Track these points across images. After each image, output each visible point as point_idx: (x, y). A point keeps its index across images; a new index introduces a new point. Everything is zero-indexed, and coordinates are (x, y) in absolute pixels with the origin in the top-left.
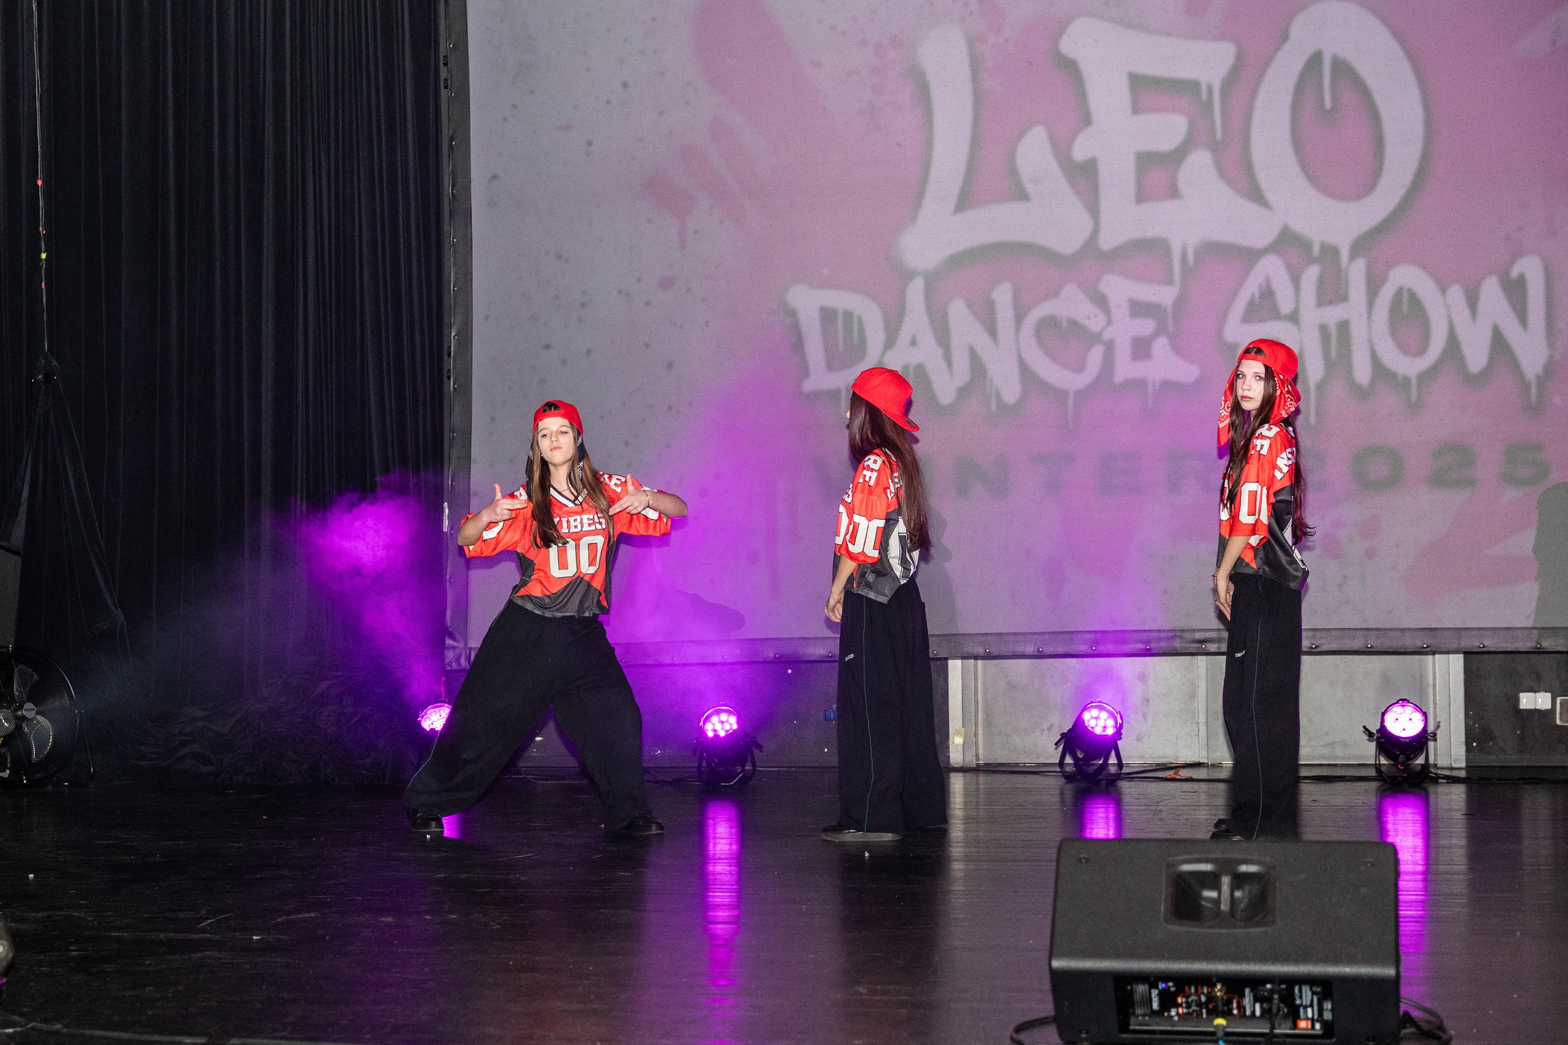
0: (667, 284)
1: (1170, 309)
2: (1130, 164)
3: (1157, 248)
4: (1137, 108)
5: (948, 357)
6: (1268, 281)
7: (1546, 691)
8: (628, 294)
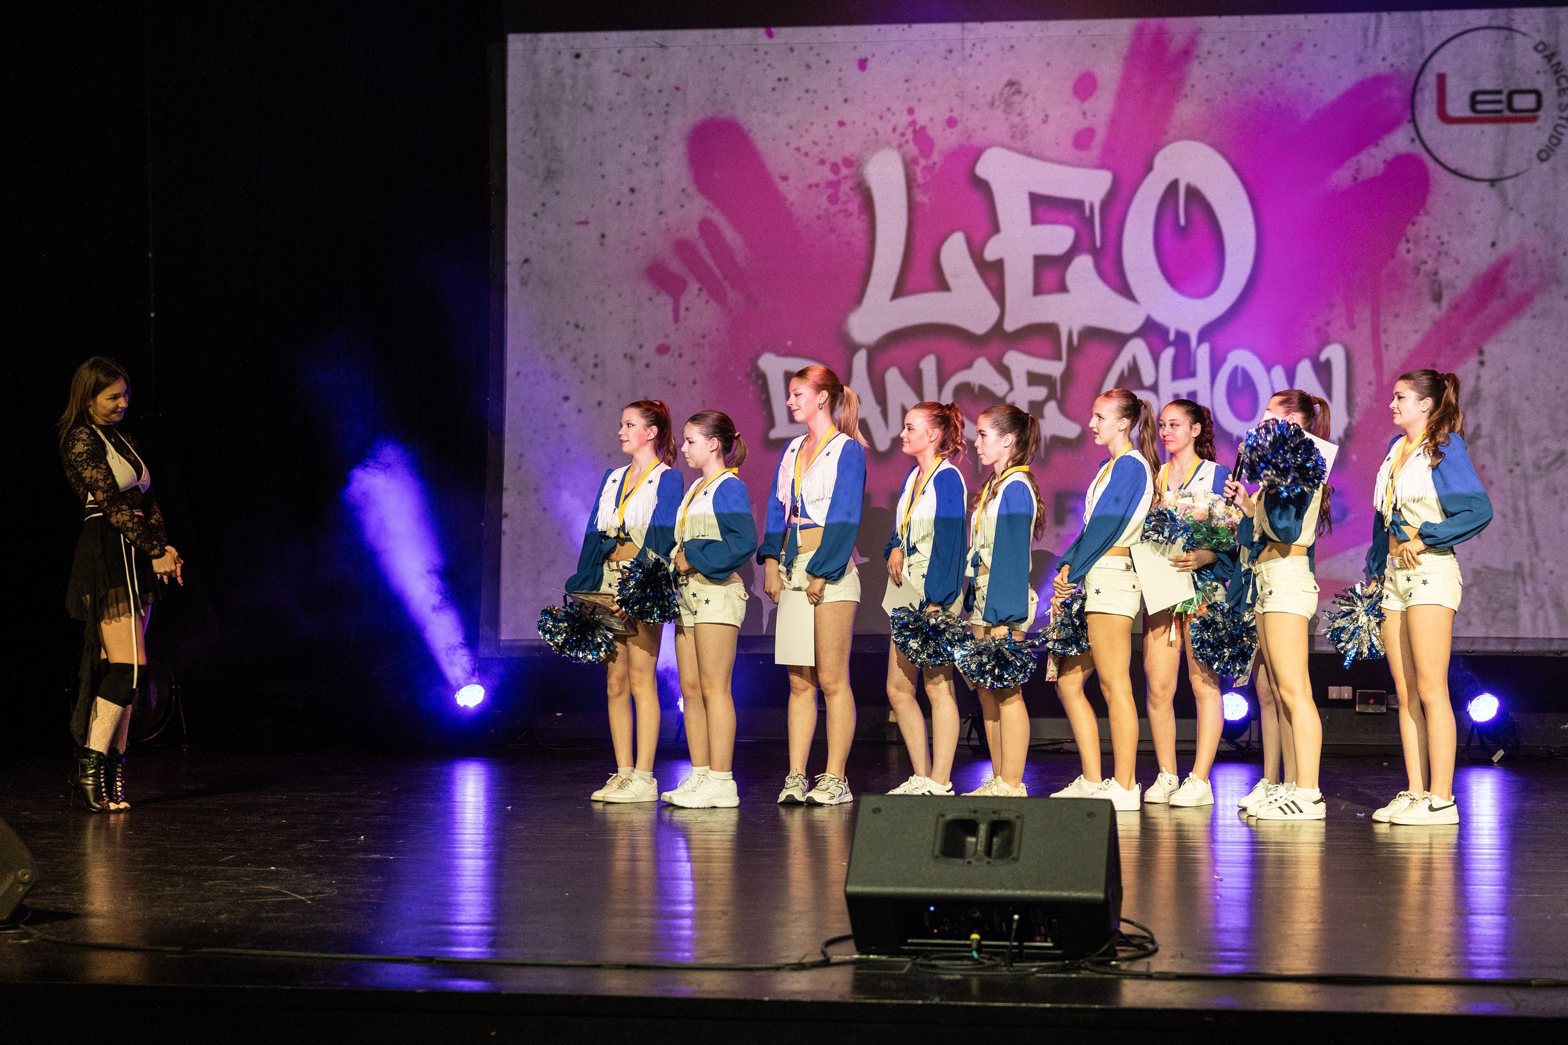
0: (662, 350)
1: (1058, 382)
2: (1029, 264)
3: (1049, 331)
4: (1035, 220)
5: (884, 414)
6: (1134, 359)
7: (1348, 685)
8: (631, 358)
